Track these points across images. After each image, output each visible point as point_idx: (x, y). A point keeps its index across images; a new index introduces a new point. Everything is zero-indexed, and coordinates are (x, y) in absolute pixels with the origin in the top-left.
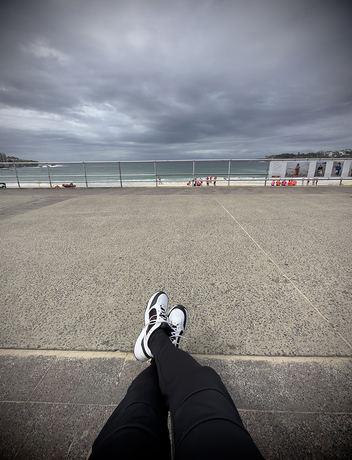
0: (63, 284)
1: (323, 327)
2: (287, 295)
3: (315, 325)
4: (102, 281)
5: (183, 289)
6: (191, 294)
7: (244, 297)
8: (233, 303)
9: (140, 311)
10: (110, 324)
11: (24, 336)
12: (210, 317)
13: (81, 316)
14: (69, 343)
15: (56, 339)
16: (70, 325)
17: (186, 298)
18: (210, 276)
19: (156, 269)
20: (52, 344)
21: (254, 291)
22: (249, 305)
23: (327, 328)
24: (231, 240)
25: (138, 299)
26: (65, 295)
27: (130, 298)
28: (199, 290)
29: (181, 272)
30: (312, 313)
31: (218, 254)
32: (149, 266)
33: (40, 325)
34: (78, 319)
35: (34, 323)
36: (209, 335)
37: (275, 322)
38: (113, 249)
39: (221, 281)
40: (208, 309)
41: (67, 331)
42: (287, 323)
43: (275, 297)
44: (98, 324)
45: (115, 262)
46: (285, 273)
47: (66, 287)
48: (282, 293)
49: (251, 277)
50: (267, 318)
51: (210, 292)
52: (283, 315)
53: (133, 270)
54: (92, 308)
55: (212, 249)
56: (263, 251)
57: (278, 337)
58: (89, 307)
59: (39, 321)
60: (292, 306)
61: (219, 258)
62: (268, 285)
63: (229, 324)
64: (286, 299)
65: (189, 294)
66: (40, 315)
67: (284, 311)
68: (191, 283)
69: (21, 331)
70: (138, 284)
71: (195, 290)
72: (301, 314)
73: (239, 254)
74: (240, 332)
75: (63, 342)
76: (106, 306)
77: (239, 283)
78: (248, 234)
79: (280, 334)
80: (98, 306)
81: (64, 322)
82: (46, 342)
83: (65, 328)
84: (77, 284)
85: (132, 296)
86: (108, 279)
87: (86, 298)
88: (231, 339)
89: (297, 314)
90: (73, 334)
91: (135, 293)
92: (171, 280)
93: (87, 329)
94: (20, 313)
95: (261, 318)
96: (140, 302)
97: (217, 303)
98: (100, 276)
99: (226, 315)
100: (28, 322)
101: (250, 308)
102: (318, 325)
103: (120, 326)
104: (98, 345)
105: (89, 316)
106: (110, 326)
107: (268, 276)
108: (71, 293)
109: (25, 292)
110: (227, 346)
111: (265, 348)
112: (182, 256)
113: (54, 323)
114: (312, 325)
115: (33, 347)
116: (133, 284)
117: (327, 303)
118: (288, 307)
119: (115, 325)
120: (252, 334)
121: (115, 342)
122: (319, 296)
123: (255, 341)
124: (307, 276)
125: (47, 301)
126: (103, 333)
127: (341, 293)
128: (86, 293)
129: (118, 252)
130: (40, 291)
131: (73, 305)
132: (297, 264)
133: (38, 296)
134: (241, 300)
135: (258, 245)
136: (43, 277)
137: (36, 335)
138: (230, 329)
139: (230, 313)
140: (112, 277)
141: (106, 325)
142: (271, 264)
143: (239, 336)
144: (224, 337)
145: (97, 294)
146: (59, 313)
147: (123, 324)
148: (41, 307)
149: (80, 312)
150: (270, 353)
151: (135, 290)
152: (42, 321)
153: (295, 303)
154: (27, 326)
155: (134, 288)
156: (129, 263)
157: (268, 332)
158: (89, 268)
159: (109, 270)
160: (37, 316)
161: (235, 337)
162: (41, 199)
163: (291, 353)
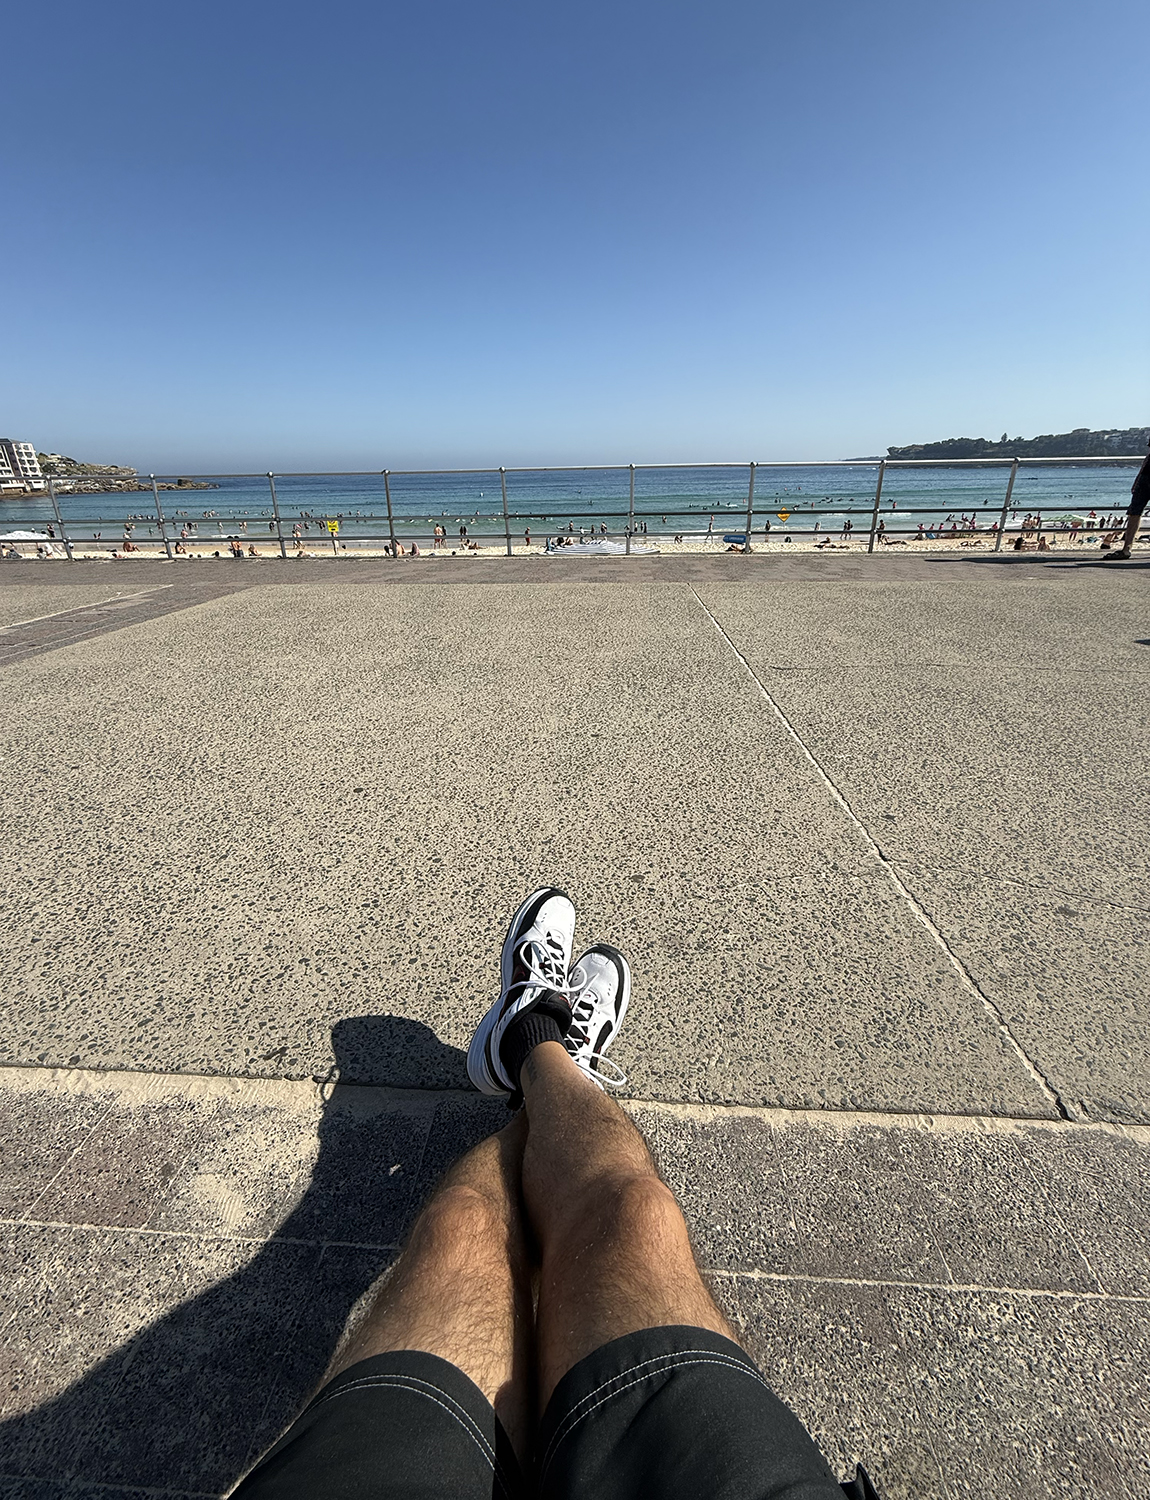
0: (168, 869)
1: (968, 1023)
2: (872, 918)
3: (943, 1015)
4: (290, 862)
7: (732, 920)
8: (692, 940)
9: (395, 958)
10: (298, 996)
11: (33, 1027)
13: (210, 972)
14: (165, 1053)
15: (129, 1039)
16: (174, 997)
18: (635, 851)
19: (465, 828)
20: (114, 1054)
21: (764, 902)
22: (742, 946)
23: (982, 1025)
24: (723, 734)
25: (396, 921)
26: (170, 907)
27: (371, 919)
28: (590, 898)
29: (542, 837)
30: (941, 977)
31: (670, 779)
32: (443, 817)
33: (86, 996)
34: (202, 981)
35: (67, 989)
37: (815, 1002)
39: (666, 868)
41: (164, 1015)
42: (854, 1006)
43: (832, 922)
44: (259, 997)
45: (341, 805)
47: (176, 879)
48: (855, 910)
49: (763, 858)
50: (790, 989)
51: (626, 903)
52: (847, 980)
53: (392, 828)
54: (249, 948)
55: (656, 763)
56: (819, 770)
57: (815, 1050)
58: (239, 944)
59: (81, 984)
60: (880, 953)
61: (674, 793)
62: (814, 884)
63: (668, 1005)
64: (864, 930)
66: (89, 965)
67: (850, 967)
68: (568, 874)
69: (25, 1012)
70: (401, 873)
72: (906, 978)
73: (739, 780)
74: (698, 1032)
75: (147, 1049)
76: (291, 942)
77: (721, 877)
78: (782, 717)
79: (822, 1041)
80: (267, 942)
81: (157, 988)
82: (97, 1048)
83: (158, 1005)
84: (211, 872)
85: (376, 910)
86: (311, 858)
87: (235, 914)
88: (664, 1051)
89: (891, 979)
90: (180, 1025)
91: (388, 903)
92: (509, 863)
93: (224, 1011)
94: (28, 957)
95: (772, 989)
96: (401, 932)
97: (641, 939)
98: (287, 846)
99: (663, 978)
100: (49, 987)
101: (744, 955)
102: (953, 1013)
103: (326, 1003)
104: (252, 1061)
105: (238, 969)
106: (295, 1005)
107: (820, 853)
108: (189, 899)
109: (52, 892)
110: (650, 1072)
111: (768, 1081)
112: (556, 787)
113: (127, 990)
114: (934, 1013)
115: (57, 1061)
116: (387, 873)
117: (997, 944)
118: (865, 955)
119: (312, 1002)
120: (736, 1039)
121: (305, 1052)
122: (976, 922)
123: (741, 1058)
124: (949, 855)
125: (114, 922)
126: (272, 1024)
127: (1051, 914)
128: (235, 901)
129: (355, 773)
130: (97, 892)
131: (191, 937)
132: (926, 815)
133: (89, 907)
134: (717, 932)
135: (807, 753)
136: (109, 847)
137: (69, 1024)
138: (666, 1022)
139: (675, 970)
140: (324, 850)
141: (283, 999)
142: (838, 814)
143: (694, 1043)
144: (644, 1046)
145: (269, 902)
146: (145, 961)
147: (335, 998)
148: (92, 942)
149: (209, 958)
150: (781, 1099)
151: (389, 893)
152: (91, 983)
153: (891, 943)
154: (45, 999)
155: (386, 886)
156: (383, 808)
157: (787, 1032)
158: (256, 821)
159: (317, 828)
160: (79, 967)
161: (678, 1046)
162: (136, 595)
163: (848, 1101)
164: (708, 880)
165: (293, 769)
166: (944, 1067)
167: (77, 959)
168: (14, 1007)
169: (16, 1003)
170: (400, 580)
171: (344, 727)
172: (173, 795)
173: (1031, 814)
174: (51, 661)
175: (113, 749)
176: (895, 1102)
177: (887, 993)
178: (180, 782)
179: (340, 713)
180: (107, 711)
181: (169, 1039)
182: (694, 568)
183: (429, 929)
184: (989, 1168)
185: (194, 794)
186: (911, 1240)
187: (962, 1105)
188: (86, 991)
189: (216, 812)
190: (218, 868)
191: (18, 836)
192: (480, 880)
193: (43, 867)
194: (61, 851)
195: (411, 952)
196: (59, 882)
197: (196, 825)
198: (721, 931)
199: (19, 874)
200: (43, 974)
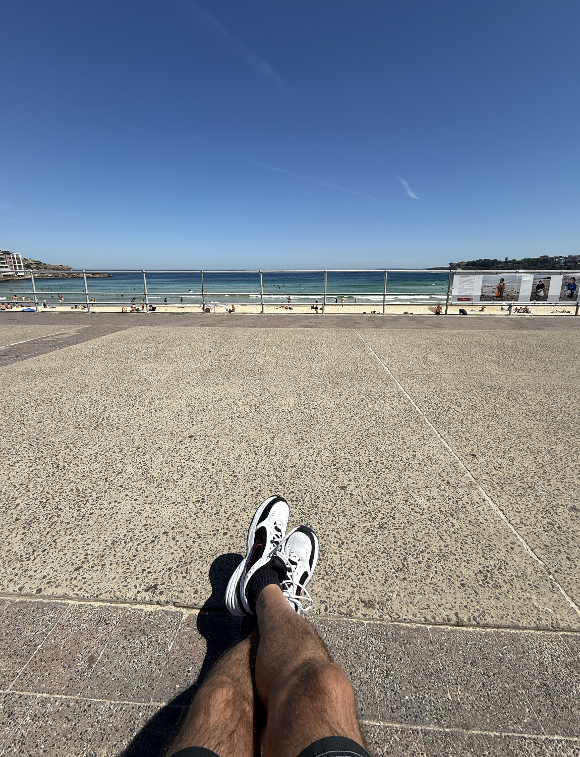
0: (90, 479)
1: (531, 573)
2: (472, 511)
3: (517, 568)
4: (156, 476)
5: (292, 495)
6: (304, 503)
7: (397, 512)
8: (376, 523)
9: (215, 532)
10: (163, 554)
11: (16, 571)
12: (335, 547)
13: (114, 539)
14: (90, 587)
15: (69, 578)
16: (95, 553)
17: (296, 511)
18: (340, 472)
19: (249, 458)
20: (61, 587)
21: (413, 502)
22: (403, 527)
23: (539, 574)
24: (381, 409)
25: (215, 510)
26: (92, 501)
27: (201, 509)
28: (318, 497)
29: (290, 464)
30: (513, 546)
31: (356, 433)
32: (237, 452)
33: (46, 552)
34: (109, 544)
35: (35, 548)
36: (329, 581)
37: (447, 560)
38: (180, 421)
39: (358, 482)
40: (331, 532)
41: (89, 564)
42: (468, 563)
43: (450, 514)
44: (142, 554)
45: (182, 444)
46: (469, 471)
47: (93, 485)
48: (462, 507)
49: (409, 477)
50: (432, 552)
51: (338, 501)
52: (462, 547)
53: (210, 458)
54: (135, 525)
55: (348, 424)
56: (434, 429)
57: (450, 589)
58: (130, 523)
59: (43, 545)
60: (478, 533)
61: (358, 440)
62: (438, 492)
63: (366, 561)
64: (468, 519)
65: (300, 504)
66: (47, 534)
67: (463, 540)
68: (306, 485)
69: (12, 562)
70: (216, 483)
71: (313, 497)
72: (494, 546)
73: (392, 433)
74: (384, 577)
75: (80, 584)
76: (158, 522)
77: (388, 487)
78: (411, 400)
79: (453, 583)
80: (145, 522)
81: (85, 548)
82: (51, 583)
83: (85, 558)
84: (114, 481)
85: (204, 504)
86: (167, 474)
87: (127, 506)
88: (367, 588)
89: (486, 547)
90: (98, 570)
91: (210, 500)
92: (274, 478)
93: (122, 562)
94: (13, 529)
95: (422, 552)
96: (217, 517)
97: (348, 522)
98: (154, 467)
99: (362, 545)
100: (25, 547)
101: (405, 532)
102: (522, 568)
103: (178, 558)
104: (138, 592)
105: (129, 537)
106: (162, 559)
107: (440, 475)
108: (102, 496)
109: (27, 492)
110: (360, 601)
111: (426, 607)
112: (296, 436)
113: (68, 549)
114: (512, 567)
115: (29, 591)
116: (208, 483)
117: (540, 528)
118: (471, 533)
119: (171, 557)
120: (405, 581)
121: (168, 587)
122: (528, 515)
123: (410, 593)
124: (508, 477)
125: (61, 509)
126: (149, 570)
127: (567, 511)
128: (127, 498)
129: (189, 427)
130: (51, 492)
131: (103, 518)
132: (493, 455)
133: (47, 501)
134: (389, 518)
135: (426, 420)
136: (58, 467)
137: (36, 569)
138: (366, 571)
139: (368, 540)
140: (174, 469)
141: (155, 556)
142: (446, 453)
143: (383, 584)
144: (356, 586)
145: (145, 499)
146: (78, 532)
147: (183, 555)
148: (49, 520)
149: (113, 531)
150: (434, 618)
151: (210, 495)
152: (49, 544)
153: (484, 526)
154: (23, 554)
155: (208, 490)
156: (205, 447)
157: (433, 578)
158: (137, 453)
159: (170, 458)
160: (42, 535)
161: (374, 586)
162: (71, 331)
163: (472, 619)
164: (381, 489)
165: (156, 425)
166: (522, 599)
167: (40, 530)
168: (5, 559)
169: (6, 556)
170: (208, 325)
171: (182, 402)
172: (92, 438)
173: (548, 455)
174: (27, 364)
175: (60, 412)
176: (498, 620)
177: (485, 556)
178: (96, 431)
179: (179, 394)
180: (56, 392)
181: (92, 579)
182: (357, 321)
183: (233, 515)
184: (555, 661)
185: (103, 438)
186: (517, 706)
187: (535, 622)
188: (46, 550)
189: (115, 448)
190: (117, 479)
191: (9, 460)
192: (259, 488)
193: (22, 477)
194: (32, 469)
195: (224, 528)
196: (31, 486)
197: (105, 454)
198: (391, 518)
199: (9, 481)
200: (22, 539)
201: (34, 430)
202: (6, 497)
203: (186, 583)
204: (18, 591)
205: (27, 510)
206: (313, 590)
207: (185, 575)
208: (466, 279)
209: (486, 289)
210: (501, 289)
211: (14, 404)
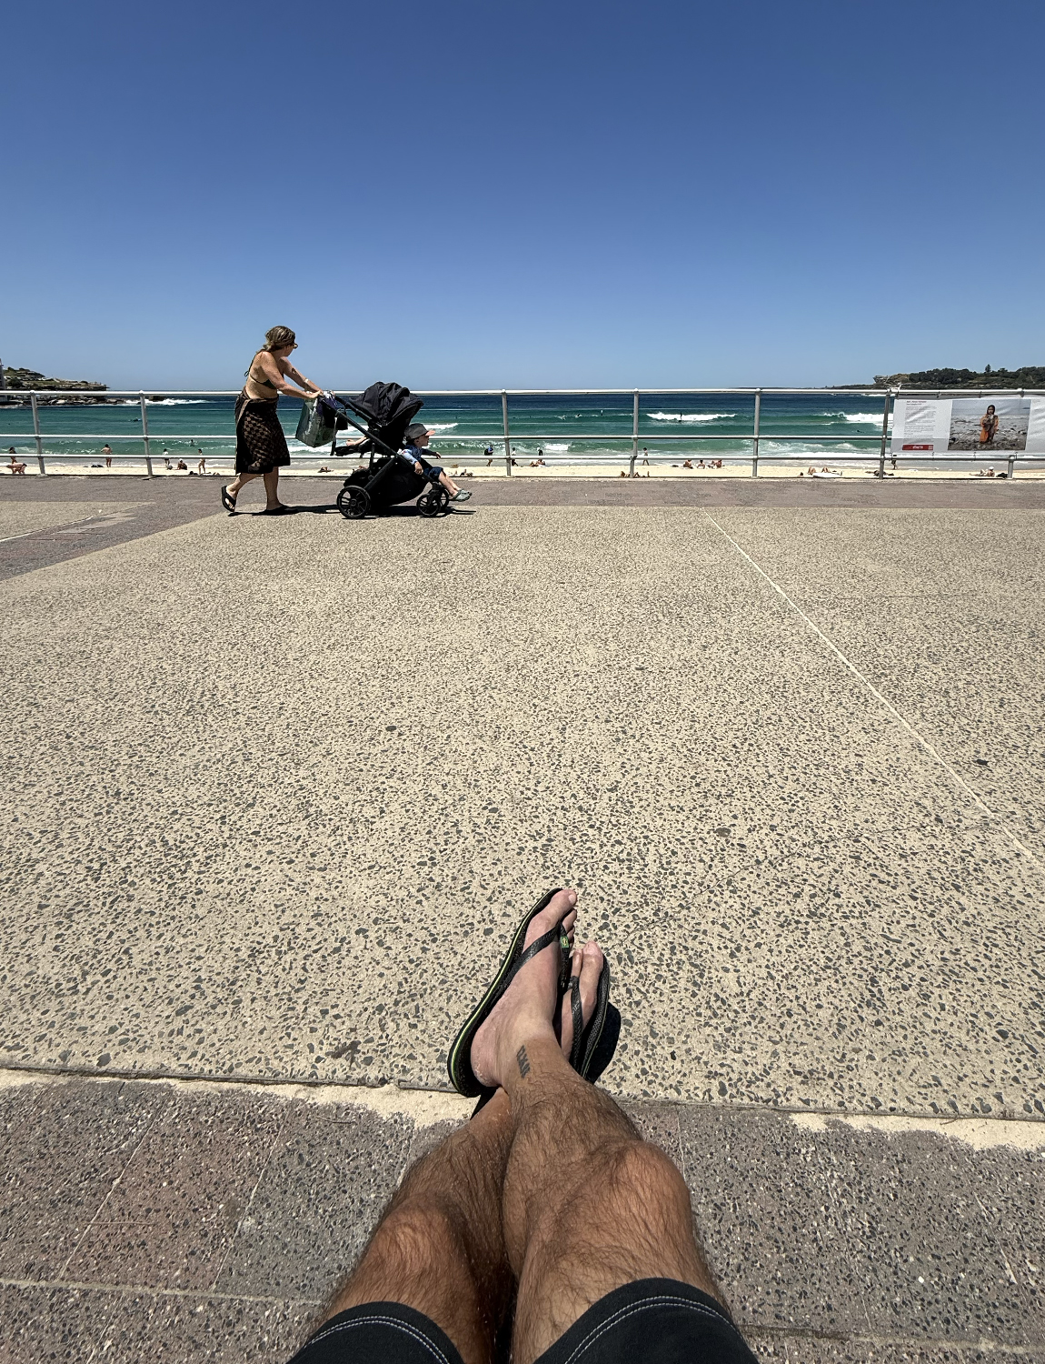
0: (189, 820)
2: (996, 879)
4: (327, 812)
5: (618, 848)
6: (646, 866)
7: (840, 882)
8: (801, 905)
9: (467, 928)
10: (361, 976)
11: (49, 1017)
12: (722, 957)
13: (255, 945)
14: (213, 1050)
15: (167, 1031)
16: (215, 978)
17: (631, 881)
19: (519, 773)
20: (151, 1051)
21: (871, 861)
22: (860, 913)
24: (777, 668)
25: (460, 882)
26: (198, 864)
27: (431, 880)
28: (674, 853)
29: (606, 783)
31: (732, 719)
32: (491, 760)
33: (110, 976)
34: (245, 956)
35: (86, 968)
36: (721, 1029)
37: (960, 982)
38: (365, 697)
39: (752, 820)
40: (710, 924)
41: (206, 1001)
42: (1006, 987)
43: (953, 885)
44: (314, 979)
45: (374, 745)
46: (978, 795)
47: (199, 831)
48: (975, 870)
49: (857, 808)
50: (928, 966)
51: (716, 861)
52: (988, 954)
53: (436, 772)
54: (295, 916)
55: (713, 700)
56: (892, 710)
57: (977, 1042)
58: (283, 911)
59: (103, 961)
60: (1017, 922)
61: (740, 734)
62: (921, 839)
63: (793, 986)
64: (992, 894)
65: (638, 867)
66: (109, 937)
67: (988, 938)
68: (645, 827)
69: (37, 998)
70: (456, 825)
71: (662, 851)
73: (808, 719)
74: (835, 1020)
75: (190, 1044)
76: (343, 909)
77: (816, 830)
78: (836, 650)
79: (982, 1030)
80: (315, 908)
81: (193, 967)
82: (130, 1043)
83: (197, 988)
84: (239, 823)
85: (435, 869)
87: (273, 874)
88: (802, 1044)
89: (1038, 952)
90: (226, 1013)
91: (448, 860)
92: (574, 814)
93: (277, 995)
94: (36, 927)
95: (906, 965)
96: (467, 896)
97: (744, 905)
98: (321, 793)
99: (780, 952)
100: (64, 966)
101: (864, 924)
103: (395, 984)
104: (318, 1059)
105: (285, 943)
106: (359, 987)
107: (918, 804)
108: (217, 856)
109: (57, 847)
110: (792, 1072)
111: (932, 1082)
112: (609, 725)
113: (158, 969)
115: (83, 1061)
116: (440, 825)
119: (379, 983)
120: (880, 1028)
121: (380, 1048)
123: (894, 1053)
125: (133, 884)
126: (335, 1012)
128: (271, 858)
129: (383, 709)
130: (109, 848)
131: (224, 902)
132: (1021, 760)
133: (102, 865)
134: (827, 895)
135: (873, 690)
136: (118, 793)
137: (92, 1013)
138: (794, 1006)
139: (790, 942)
140: (364, 797)
141: (344, 980)
142: (924, 758)
143: (834, 1033)
144: (778, 1039)
145: (311, 860)
146: (175, 932)
147: (406, 979)
148: (111, 908)
149: (250, 928)
150: (953, 1105)
151: (445, 850)
152: (115, 960)
153: (1025, 910)
154: (61, 980)
155: (441, 840)
156: (422, 749)
157: (939, 1020)
158: (282, 763)
159: (352, 772)
160: (98, 940)
161: (817, 1038)
162: (115, 513)
163: (1033, 1107)
164: (802, 833)
165: (314, 704)
168: (24, 991)
169: (26, 986)
171: (364, 657)
172: (183, 733)
175: (111, 680)
178: (190, 718)
179: (356, 642)
180: (98, 638)
181: (215, 1032)
183: (500, 892)
185: (208, 732)
188: (110, 970)
189: (235, 753)
190: (244, 820)
191: (11, 779)
192: (546, 833)
193: (44, 817)
194: (62, 799)
195: (484, 920)
196: (64, 835)
197: (214, 767)
198: (831, 895)
199: (17, 825)
200: (56, 949)
201: (58, 718)
202: (14, 858)
203: (417, 1038)
204: (58, 1060)
205: (60, 886)
206: (690, 1050)
207: (413, 1021)
208: (919, 407)
209: (959, 428)
210: (989, 426)
211: (11, 663)
